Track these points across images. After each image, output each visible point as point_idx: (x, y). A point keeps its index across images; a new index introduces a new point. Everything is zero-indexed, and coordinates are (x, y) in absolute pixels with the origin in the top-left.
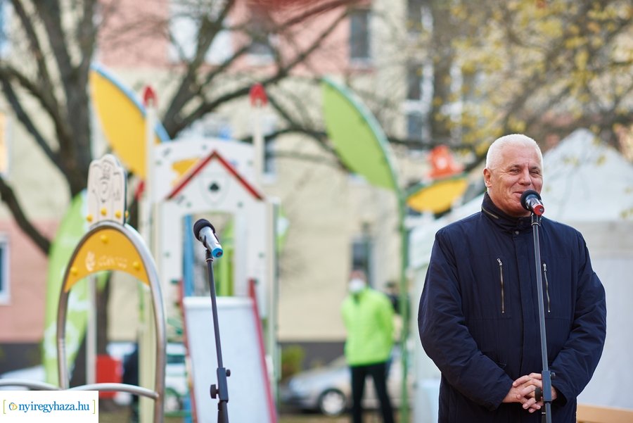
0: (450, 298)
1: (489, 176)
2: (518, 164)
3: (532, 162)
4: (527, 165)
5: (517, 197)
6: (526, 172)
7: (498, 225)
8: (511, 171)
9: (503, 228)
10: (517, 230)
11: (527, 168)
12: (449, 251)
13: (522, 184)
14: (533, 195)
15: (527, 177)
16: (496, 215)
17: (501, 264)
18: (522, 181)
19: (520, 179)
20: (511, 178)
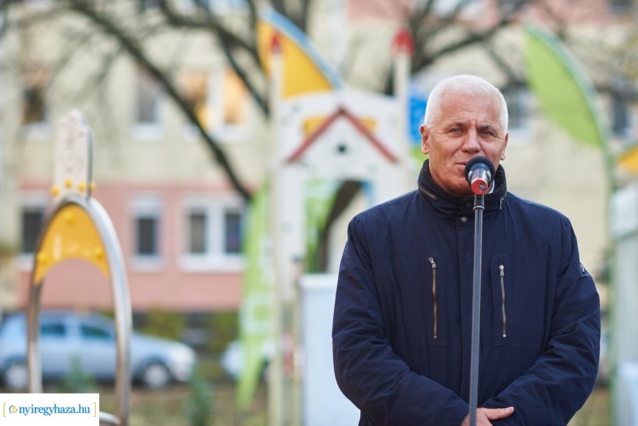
0: (363, 314)
1: (426, 138)
2: (462, 121)
3: (482, 119)
4: (473, 123)
5: (459, 170)
6: (473, 133)
7: (436, 209)
8: (451, 131)
9: (442, 213)
10: (463, 216)
11: (474, 127)
12: (363, 247)
13: (466, 151)
14: (483, 165)
15: (473, 140)
16: (433, 193)
17: (434, 266)
18: (466, 147)
19: (463, 144)
20: (451, 143)
